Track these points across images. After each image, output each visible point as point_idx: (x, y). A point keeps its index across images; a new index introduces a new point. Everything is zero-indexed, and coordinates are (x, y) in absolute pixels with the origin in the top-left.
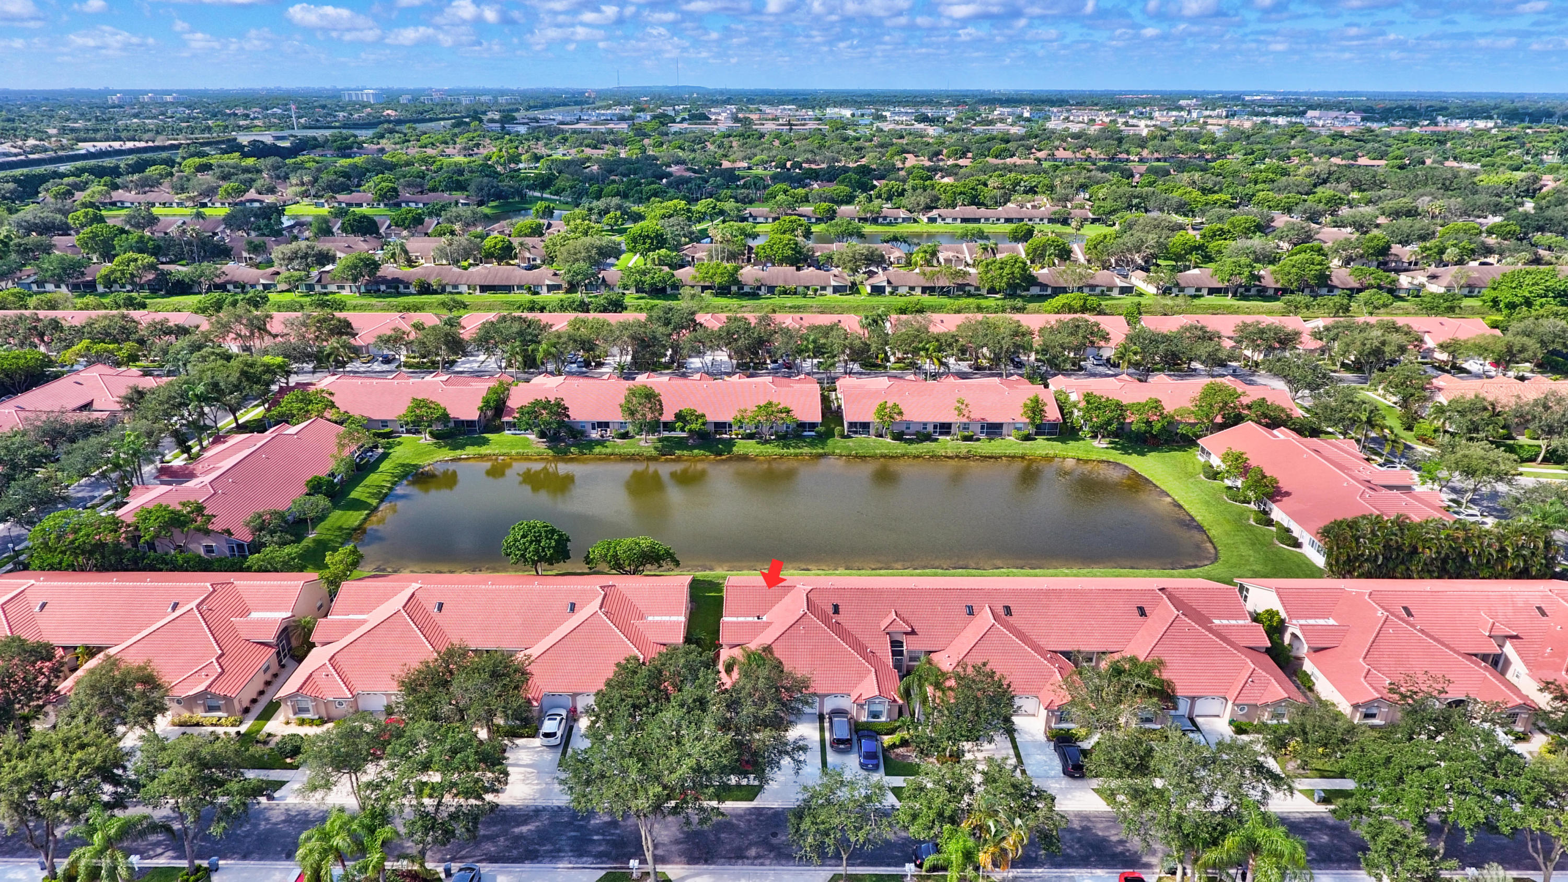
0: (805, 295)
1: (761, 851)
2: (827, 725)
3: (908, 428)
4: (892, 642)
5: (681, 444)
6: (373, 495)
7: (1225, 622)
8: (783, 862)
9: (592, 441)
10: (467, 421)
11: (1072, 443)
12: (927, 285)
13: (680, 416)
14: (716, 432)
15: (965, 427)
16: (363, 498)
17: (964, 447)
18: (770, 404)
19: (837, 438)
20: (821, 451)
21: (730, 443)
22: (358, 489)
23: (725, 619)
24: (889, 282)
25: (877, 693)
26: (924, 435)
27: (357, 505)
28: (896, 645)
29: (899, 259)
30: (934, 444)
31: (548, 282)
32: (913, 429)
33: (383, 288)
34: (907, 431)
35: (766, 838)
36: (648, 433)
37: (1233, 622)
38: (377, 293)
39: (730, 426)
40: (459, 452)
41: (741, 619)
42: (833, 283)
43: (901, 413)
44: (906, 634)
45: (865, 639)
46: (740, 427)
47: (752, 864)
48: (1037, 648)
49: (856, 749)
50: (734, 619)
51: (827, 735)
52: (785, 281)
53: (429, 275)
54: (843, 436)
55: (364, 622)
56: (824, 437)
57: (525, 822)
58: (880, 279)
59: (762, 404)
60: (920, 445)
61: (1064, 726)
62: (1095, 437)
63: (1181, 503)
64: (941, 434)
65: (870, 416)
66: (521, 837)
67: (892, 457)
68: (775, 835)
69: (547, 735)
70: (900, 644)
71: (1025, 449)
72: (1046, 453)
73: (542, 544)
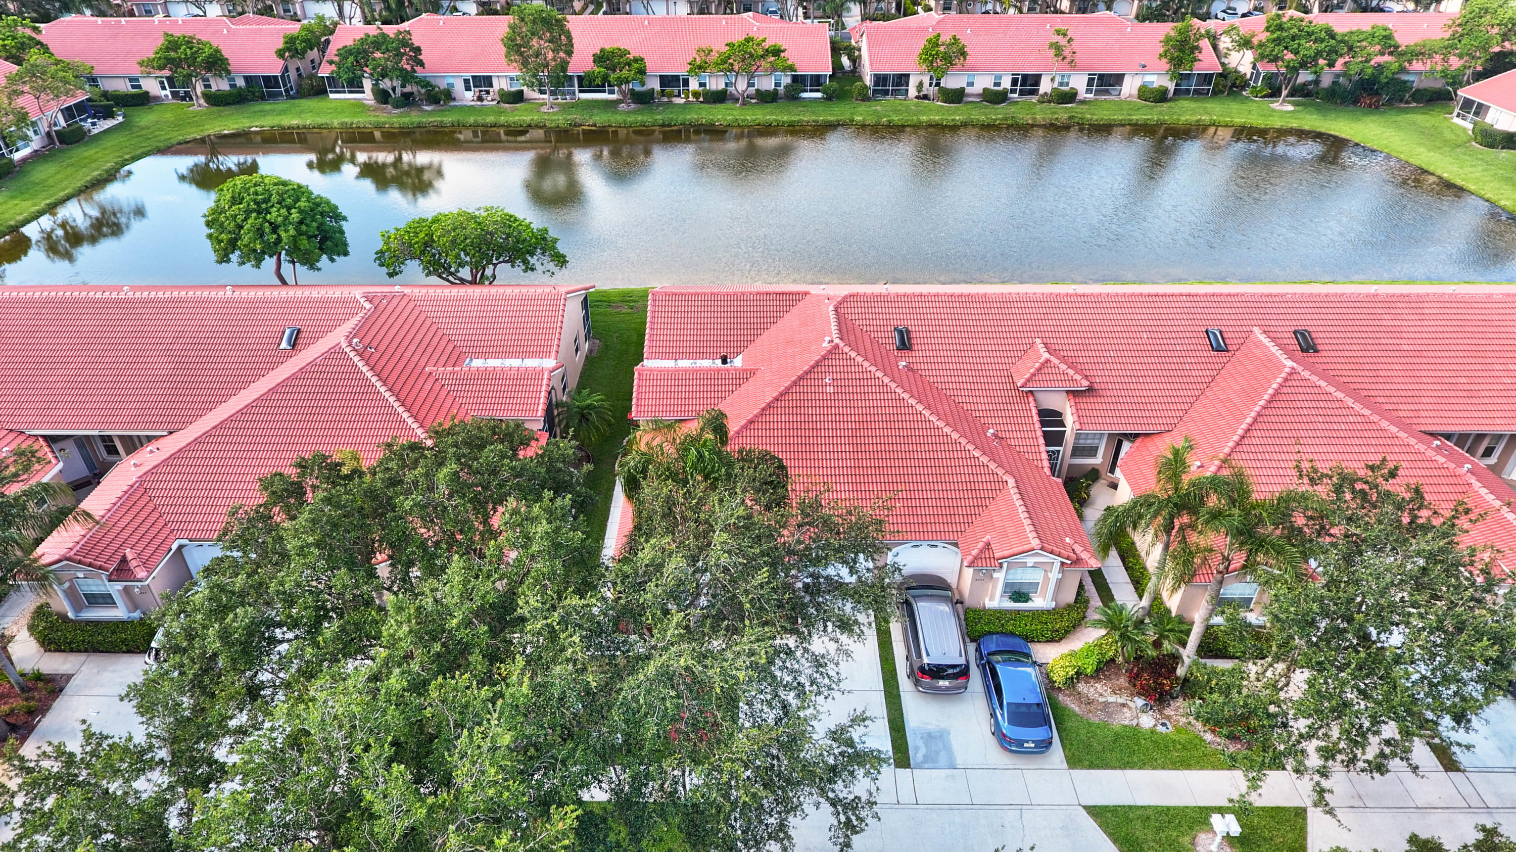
3: (971, 84)
4: (1040, 413)
5: (607, 109)
9: (464, 106)
10: (265, 78)
13: (602, 58)
14: (663, 93)
15: (1063, 81)
17: (1060, 112)
18: (750, 42)
19: (856, 101)
20: (830, 119)
23: (644, 363)
25: (1035, 543)
26: (997, 94)
28: (1050, 419)
30: (1011, 110)
32: (978, 86)
34: (969, 90)
36: (554, 94)
39: (685, 81)
40: (246, 123)
41: (684, 363)
43: (962, 53)
44: (1073, 394)
45: (978, 406)
46: (702, 85)
48: (1402, 426)
49: (979, 687)
50: (669, 364)
54: (865, 99)
56: (836, 99)
59: (737, 41)
60: (990, 110)
62: (1274, 95)
64: (1022, 93)
65: (911, 65)
67: (945, 128)
70: (1057, 418)
71: (1160, 113)
72: (1194, 118)
73: (273, 216)
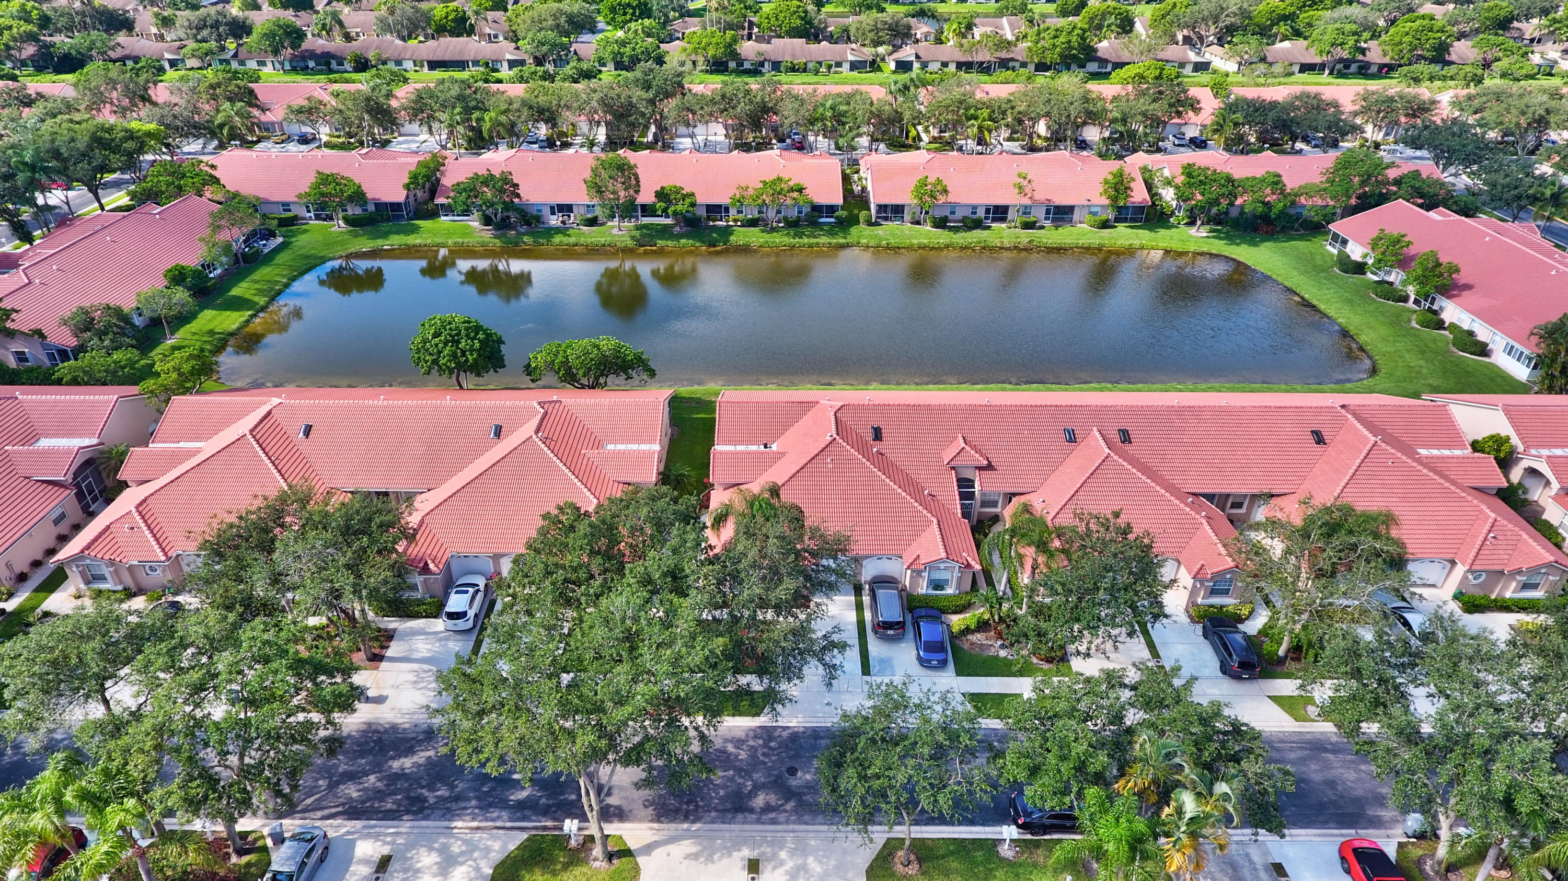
0: (817, 72)
1: (773, 799)
2: (866, 599)
3: (953, 213)
4: (958, 480)
5: (664, 231)
6: (260, 292)
7: (1435, 452)
8: (807, 818)
9: (551, 228)
10: (392, 204)
11: (1163, 232)
12: (963, 60)
13: (661, 195)
14: (709, 218)
15: (1026, 211)
16: (248, 296)
17: (1025, 236)
18: (779, 179)
19: (862, 226)
20: (842, 241)
21: (727, 231)
22: (244, 284)
23: (718, 448)
24: (917, 57)
25: (944, 555)
26: (974, 221)
27: (238, 304)
28: (965, 484)
29: (926, 35)
30: (986, 232)
31: (509, 57)
32: (959, 214)
33: (311, 64)
34: (951, 217)
35: (779, 777)
36: (622, 218)
37: (1446, 452)
38: (305, 70)
39: (727, 209)
40: (379, 243)
41: (741, 448)
42: (851, 58)
43: (945, 191)
44: (980, 468)
45: (921, 476)
46: (740, 212)
47: (759, 821)
48: (1172, 489)
49: (910, 633)
50: (731, 448)
51: (868, 615)
52: (793, 56)
53: (367, 49)
54: (870, 224)
55: (198, 451)
56: (846, 224)
57: (410, 751)
58: (907, 53)
59: (769, 179)
60: (969, 234)
61: (1217, 600)
62: (1192, 223)
63: (1315, 302)
64: (994, 220)
65: (907, 198)
66: (401, 775)
67: (932, 248)
68: (792, 771)
69: (452, 616)
70: (970, 483)
71: (1101, 238)
72: (1128, 243)
73: (462, 345)
